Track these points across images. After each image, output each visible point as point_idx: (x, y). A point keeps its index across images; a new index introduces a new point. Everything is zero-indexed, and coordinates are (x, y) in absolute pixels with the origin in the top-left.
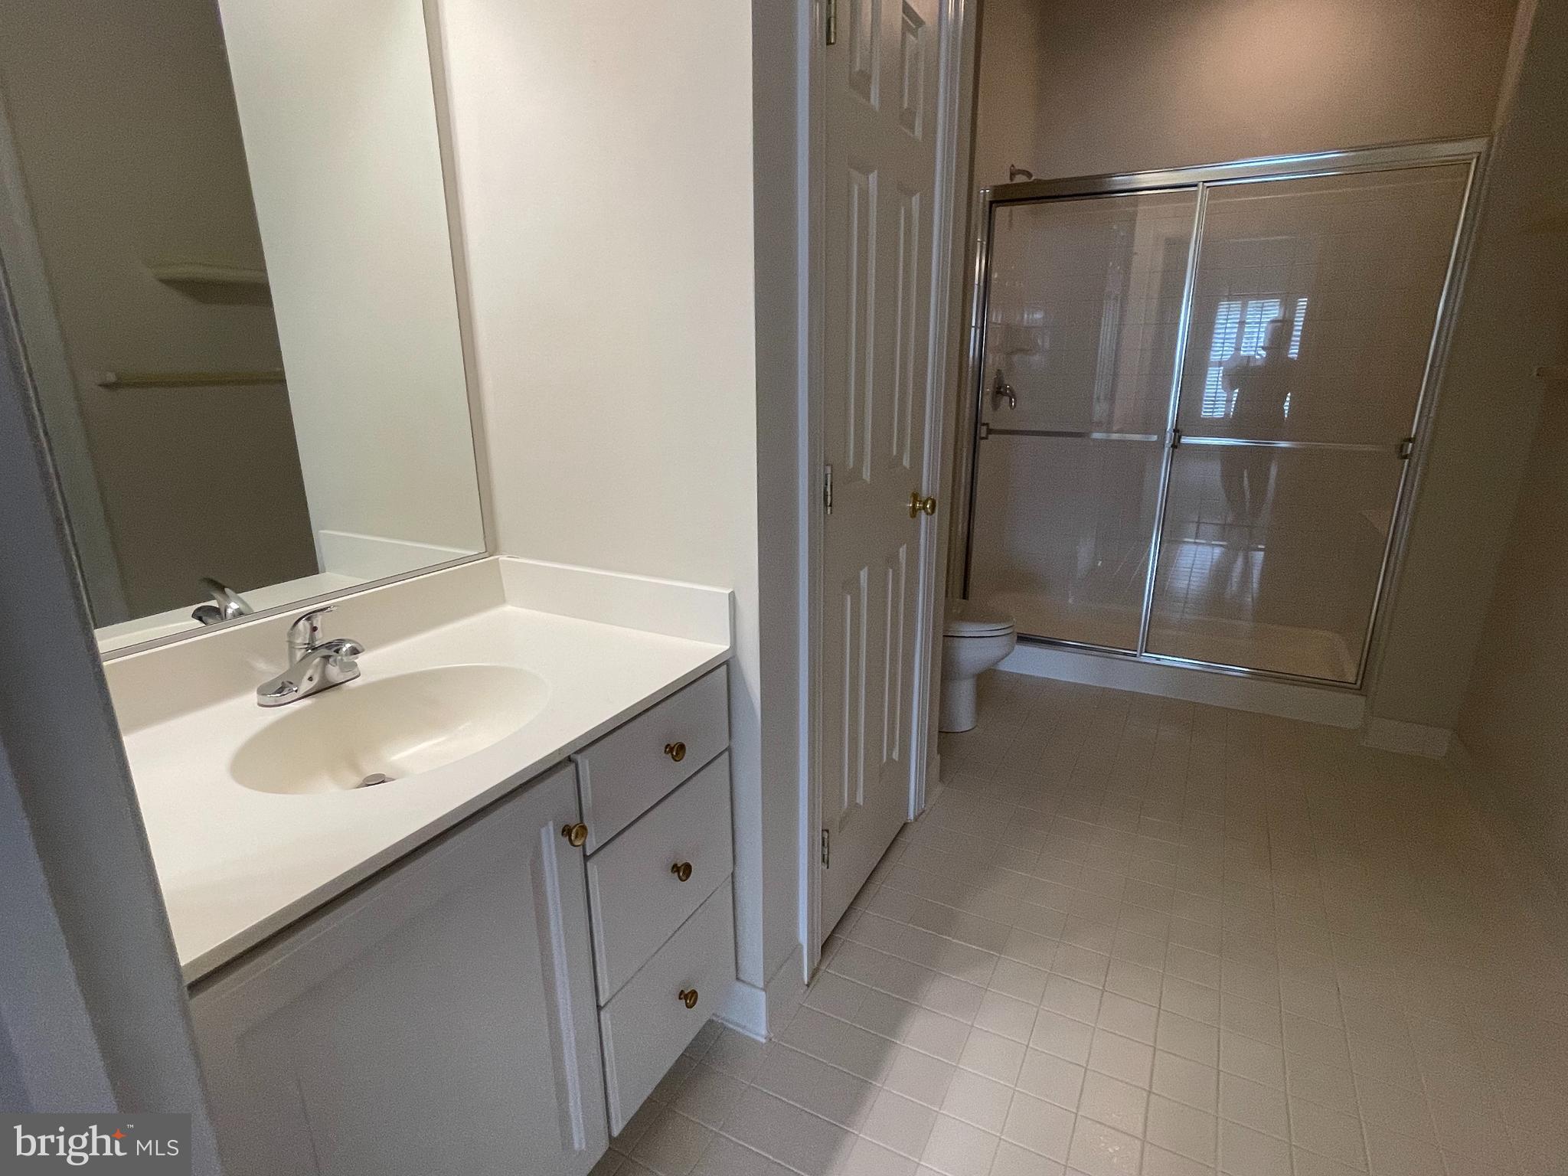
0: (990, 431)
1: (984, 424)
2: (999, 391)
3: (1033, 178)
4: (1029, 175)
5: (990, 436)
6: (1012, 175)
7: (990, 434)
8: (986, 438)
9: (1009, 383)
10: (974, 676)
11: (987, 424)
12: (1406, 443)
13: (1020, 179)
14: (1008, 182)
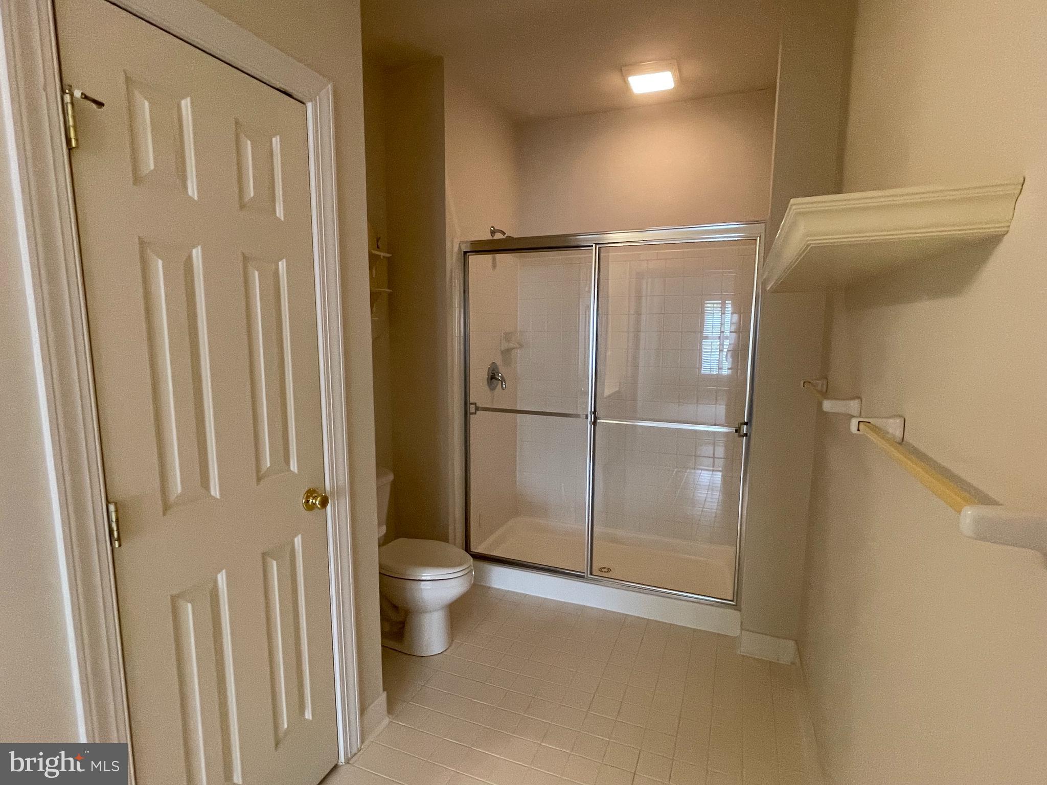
0: (477, 409)
1: (472, 404)
2: (493, 377)
3: (506, 235)
4: (504, 233)
5: (478, 412)
6: (493, 233)
7: (478, 410)
8: (475, 413)
9: (503, 371)
10: (442, 608)
11: (475, 404)
12: (742, 426)
13: (498, 236)
14: (491, 238)
